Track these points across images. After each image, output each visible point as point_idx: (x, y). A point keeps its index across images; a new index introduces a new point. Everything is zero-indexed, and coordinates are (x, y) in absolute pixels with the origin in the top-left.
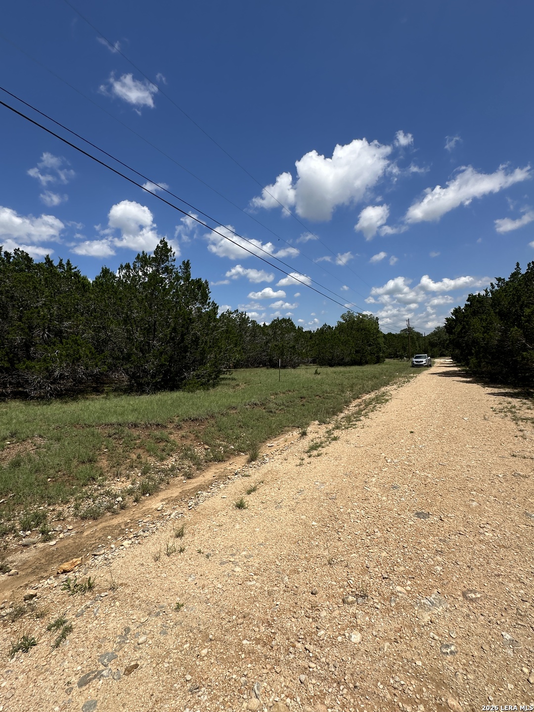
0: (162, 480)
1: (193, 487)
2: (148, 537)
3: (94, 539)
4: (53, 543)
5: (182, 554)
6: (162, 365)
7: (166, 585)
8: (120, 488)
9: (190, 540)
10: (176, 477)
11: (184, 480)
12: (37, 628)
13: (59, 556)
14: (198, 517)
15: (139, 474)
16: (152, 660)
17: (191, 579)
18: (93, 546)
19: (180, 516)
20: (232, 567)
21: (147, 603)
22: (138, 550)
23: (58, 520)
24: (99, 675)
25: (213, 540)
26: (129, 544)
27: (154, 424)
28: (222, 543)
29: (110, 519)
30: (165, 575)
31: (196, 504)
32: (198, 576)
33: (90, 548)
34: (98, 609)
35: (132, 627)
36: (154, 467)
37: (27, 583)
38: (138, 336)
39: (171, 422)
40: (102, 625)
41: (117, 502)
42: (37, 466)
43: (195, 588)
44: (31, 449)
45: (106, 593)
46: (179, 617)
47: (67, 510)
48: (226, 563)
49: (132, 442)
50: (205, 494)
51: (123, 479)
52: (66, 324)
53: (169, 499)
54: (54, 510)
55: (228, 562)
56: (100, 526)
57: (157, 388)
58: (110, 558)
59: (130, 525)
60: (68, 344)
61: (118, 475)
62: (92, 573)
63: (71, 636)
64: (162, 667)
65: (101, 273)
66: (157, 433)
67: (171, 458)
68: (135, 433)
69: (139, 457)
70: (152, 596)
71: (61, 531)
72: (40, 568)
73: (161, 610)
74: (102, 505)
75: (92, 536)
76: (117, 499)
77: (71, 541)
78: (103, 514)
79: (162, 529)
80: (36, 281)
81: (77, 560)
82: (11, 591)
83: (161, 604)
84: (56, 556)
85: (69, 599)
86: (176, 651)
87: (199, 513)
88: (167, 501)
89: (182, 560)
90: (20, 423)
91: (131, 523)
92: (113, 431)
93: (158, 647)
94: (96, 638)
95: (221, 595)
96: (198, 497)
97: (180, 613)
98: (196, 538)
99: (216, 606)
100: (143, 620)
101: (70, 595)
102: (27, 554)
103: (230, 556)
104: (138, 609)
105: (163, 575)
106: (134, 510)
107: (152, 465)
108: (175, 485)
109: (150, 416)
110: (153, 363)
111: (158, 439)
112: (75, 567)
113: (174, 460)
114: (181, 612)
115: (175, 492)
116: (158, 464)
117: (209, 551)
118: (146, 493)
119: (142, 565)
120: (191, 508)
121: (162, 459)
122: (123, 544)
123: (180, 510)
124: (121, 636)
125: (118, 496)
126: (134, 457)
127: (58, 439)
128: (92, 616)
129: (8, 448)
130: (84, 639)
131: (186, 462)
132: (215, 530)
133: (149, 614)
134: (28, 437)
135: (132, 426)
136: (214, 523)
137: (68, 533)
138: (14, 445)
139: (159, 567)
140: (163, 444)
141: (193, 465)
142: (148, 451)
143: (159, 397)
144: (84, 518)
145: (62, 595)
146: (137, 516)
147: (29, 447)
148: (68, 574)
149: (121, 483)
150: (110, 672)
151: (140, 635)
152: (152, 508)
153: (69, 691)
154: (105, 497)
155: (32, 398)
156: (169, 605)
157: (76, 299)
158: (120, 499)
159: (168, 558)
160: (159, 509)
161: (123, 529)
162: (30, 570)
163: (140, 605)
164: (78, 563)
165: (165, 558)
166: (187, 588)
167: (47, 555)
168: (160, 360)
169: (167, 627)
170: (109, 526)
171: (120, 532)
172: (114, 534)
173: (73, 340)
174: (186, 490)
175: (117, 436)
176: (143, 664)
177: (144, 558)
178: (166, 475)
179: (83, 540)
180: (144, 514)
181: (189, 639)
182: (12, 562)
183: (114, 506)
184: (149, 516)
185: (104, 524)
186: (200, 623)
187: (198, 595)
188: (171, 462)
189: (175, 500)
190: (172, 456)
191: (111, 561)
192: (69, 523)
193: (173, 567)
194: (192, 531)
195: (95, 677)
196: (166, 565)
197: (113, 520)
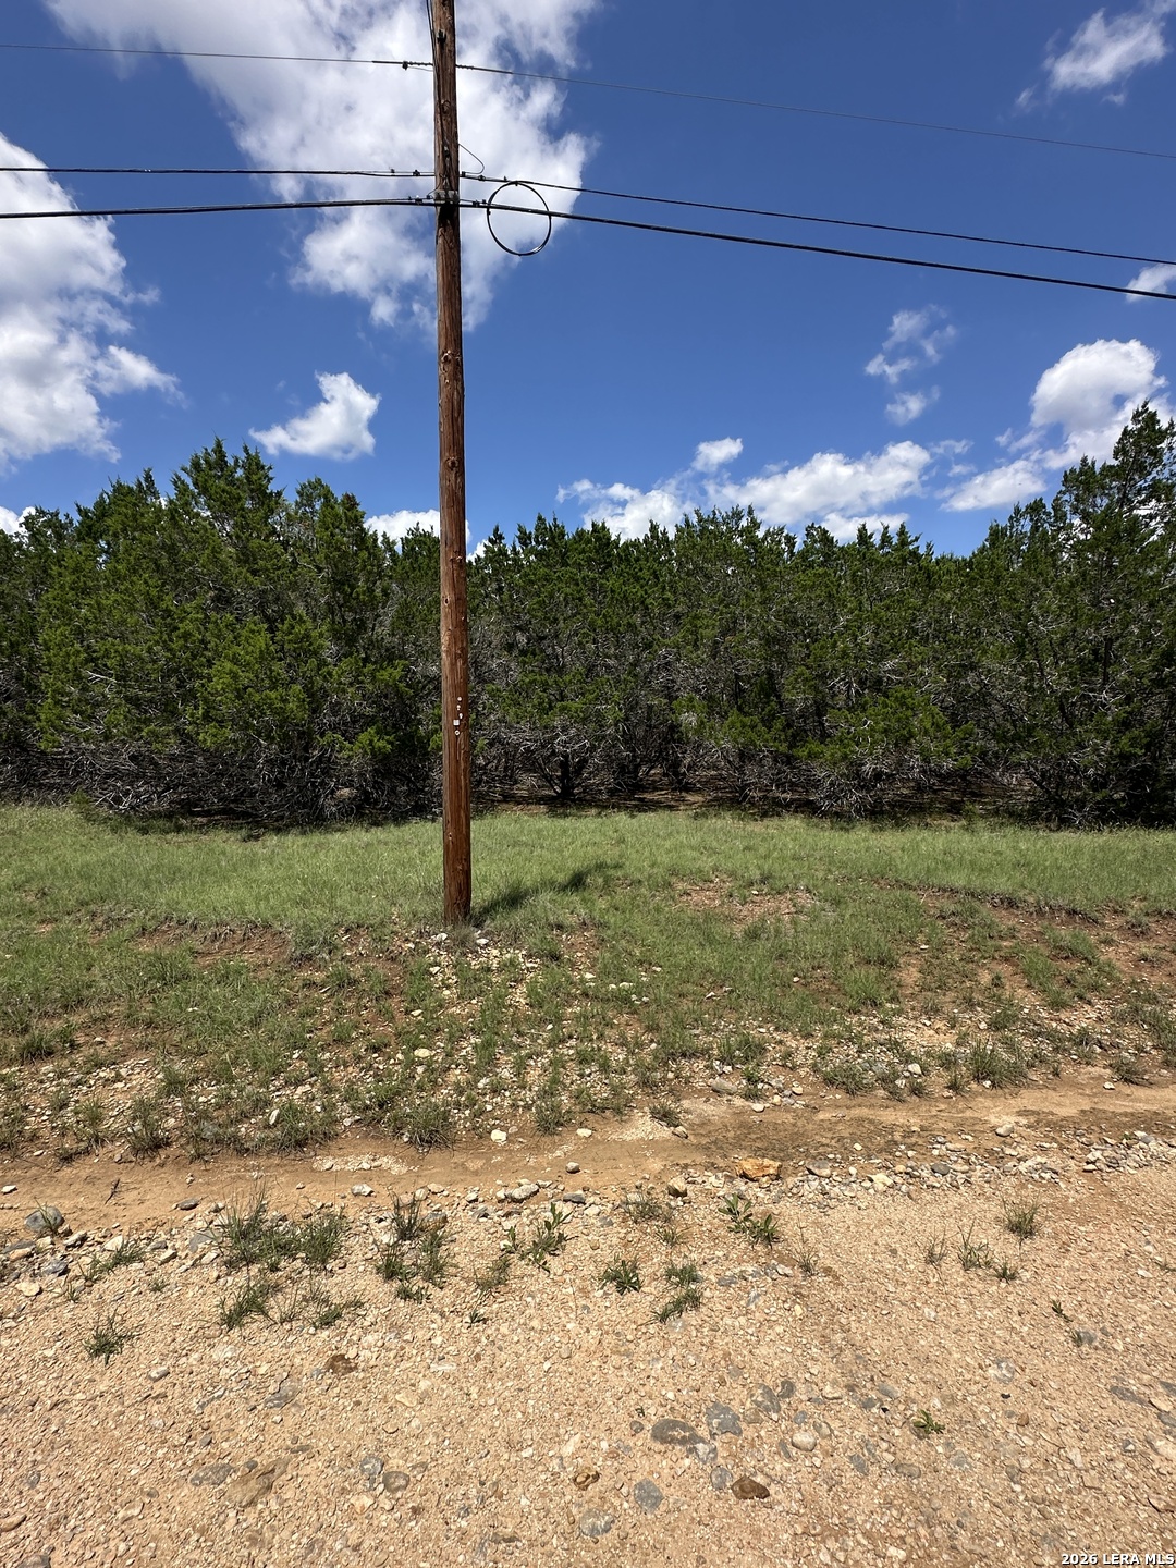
0: (1039, 1058)
1: (1129, 1110)
2: (936, 1191)
3: (829, 1135)
4: (758, 1107)
5: (1003, 1285)
6: (1126, 758)
7: (922, 1342)
8: (925, 1043)
9: (1047, 1261)
10: (1087, 1064)
11: (1111, 1080)
12: (655, 1261)
13: (757, 1138)
14: (1103, 1205)
15: (983, 1026)
16: (802, 1511)
17: (998, 1373)
18: (821, 1150)
19: (1047, 1176)
20: (1150, 1428)
21: (858, 1357)
22: (900, 1210)
23: (783, 1066)
24: (690, 1442)
25: (1122, 1299)
26: (885, 1185)
27: (1061, 909)
28: (1149, 1328)
29: (882, 1106)
30: (933, 1314)
31: (1113, 1164)
32: (1023, 1379)
33: (812, 1151)
34: (759, 1295)
35: (801, 1392)
36: (1029, 1020)
37: (689, 1161)
38: (1056, 680)
39: (1116, 912)
40: (749, 1338)
41: (907, 1074)
42: (783, 947)
43: (997, 1406)
44: (787, 911)
45: (788, 1271)
46: (915, 1453)
47: (805, 1052)
48: (1134, 1398)
49: (990, 943)
50: (1154, 1146)
51: (939, 1024)
52: (889, 664)
53: (1042, 1117)
54: (781, 1042)
55: (1141, 1402)
56: (856, 1112)
57: (1107, 816)
58: (832, 1195)
59: (913, 1140)
60: (887, 706)
61: (933, 1011)
62: (787, 1208)
63: (691, 1317)
64: (814, 1552)
65: (986, 540)
66: (1064, 933)
67: (1087, 1007)
68: (1005, 920)
69: (997, 982)
70: (878, 1345)
71: (781, 1091)
72: (720, 1144)
73: (879, 1400)
74: (874, 1068)
75: (830, 1127)
76: (911, 1067)
77: (789, 1118)
78: (871, 1088)
79: (982, 1187)
80: (832, 582)
81: (772, 1166)
82: (664, 1163)
83: (890, 1383)
84: (754, 1136)
85: (727, 1237)
86: (865, 1542)
87: (1112, 1194)
88: (1032, 1119)
89: (998, 1301)
90: (783, 858)
91: (919, 1135)
92: (952, 908)
93: (830, 1490)
94: (726, 1355)
95: (1069, 1491)
96: (1129, 1147)
97: (923, 1444)
98: (1067, 1263)
99: (1035, 1512)
100: (828, 1390)
101: (730, 1230)
102: (712, 1108)
103: (1160, 1389)
104: (831, 1354)
105: (926, 1310)
106: (943, 1107)
107: (1026, 1011)
108: (1075, 1085)
109: (1055, 886)
110: (1096, 750)
111: (1062, 948)
112: (764, 1176)
113: (1094, 1015)
114: (929, 1444)
115: (1067, 1105)
116: (1044, 1015)
117: (1089, 1326)
118: (984, 1079)
119: (894, 1252)
120: (1091, 1167)
121: (1057, 1004)
122: (873, 1177)
123: (1054, 1161)
124: (768, 1392)
125: (916, 1060)
126: (985, 978)
127: (837, 902)
128: (742, 1303)
129: (753, 902)
130: (706, 1341)
131: (1132, 1032)
132: (1141, 1272)
133: (851, 1388)
134: (788, 887)
135: (1002, 903)
136: (1149, 1248)
137: (790, 1100)
138: (762, 898)
139: (927, 1282)
140: (1070, 967)
141: (1154, 1047)
142: (1026, 974)
143: (1106, 842)
144: (829, 1081)
145: (721, 1220)
146: (941, 1125)
147: (785, 907)
148: (751, 1184)
149: (932, 1032)
150: (712, 1455)
151: (805, 1423)
152: (986, 1122)
153: (637, 1429)
154: (885, 1052)
155: (824, 814)
156: (908, 1401)
157: (909, 608)
158: (915, 1068)
159: (962, 1272)
160: (1000, 1131)
161: (896, 1143)
162: (704, 1141)
163: (841, 1350)
164: (771, 1171)
165: (952, 1267)
166: (974, 1388)
167: (742, 1125)
168: (1115, 741)
169: (874, 1456)
170: (871, 1122)
171: (885, 1146)
172: (872, 1144)
173: (897, 697)
174: (1104, 1112)
175: (957, 921)
176: (779, 1503)
177: (904, 1237)
178: (1056, 1050)
179: (810, 1126)
180: (960, 1129)
181: (909, 1540)
182: (687, 1112)
183: (898, 1077)
184: (967, 1137)
185: (864, 1112)
186: (966, 1521)
187: (997, 1433)
188: (1083, 1018)
189: (1057, 1126)
190: (1089, 1003)
191: (833, 1203)
192: (800, 1080)
193: (964, 1307)
194: (1065, 1238)
195: (683, 1441)
196: (946, 1289)
197: (887, 1112)
